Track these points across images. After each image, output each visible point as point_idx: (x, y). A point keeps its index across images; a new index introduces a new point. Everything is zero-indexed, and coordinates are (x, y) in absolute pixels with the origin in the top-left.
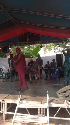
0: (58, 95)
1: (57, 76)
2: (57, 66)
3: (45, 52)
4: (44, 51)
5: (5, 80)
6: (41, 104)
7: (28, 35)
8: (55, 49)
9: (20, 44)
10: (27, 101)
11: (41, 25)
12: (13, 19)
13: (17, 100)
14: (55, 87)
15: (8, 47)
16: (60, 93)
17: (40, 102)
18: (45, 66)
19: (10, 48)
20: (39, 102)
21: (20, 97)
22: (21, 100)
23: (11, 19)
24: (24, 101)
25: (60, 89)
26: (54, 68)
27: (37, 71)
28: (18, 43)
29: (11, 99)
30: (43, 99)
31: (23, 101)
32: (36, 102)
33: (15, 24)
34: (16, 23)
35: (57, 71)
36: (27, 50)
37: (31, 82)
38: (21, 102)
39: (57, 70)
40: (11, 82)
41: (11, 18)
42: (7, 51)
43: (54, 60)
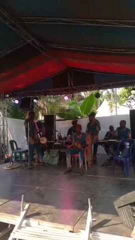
0: (118, 210)
1: (128, 159)
2: (130, 136)
3: (111, 107)
4: (109, 107)
5: (20, 165)
6: (73, 232)
7: (70, 74)
8: (129, 99)
9: (54, 91)
10: (39, 221)
11: (91, 48)
12: (33, 39)
13: (18, 215)
14: (121, 184)
15: (32, 99)
16: (122, 205)
17: (70, 228)
18: (106, 136)
19: (35, 101)
20: (69, 226)
21: (23, 210)
22: (27, 217)
23: (29, 41)
24: (33, 222)
25: (123, 195)
26: (121, 141)
27: (83, 147)
28: (51, 90)
29: (6, 213)
30: (81, 219)
31: (30, 219)
32: (61, 226)
33: (41, 51)
34: (42, 49)
35: (128, 147)
36: (71, 104)
37: (70, 171)
38: (25, 221)
39: (128, 144)
40: (31, 169)
41: (30, 39)
42: (31, 107)
43: (123, 123)
